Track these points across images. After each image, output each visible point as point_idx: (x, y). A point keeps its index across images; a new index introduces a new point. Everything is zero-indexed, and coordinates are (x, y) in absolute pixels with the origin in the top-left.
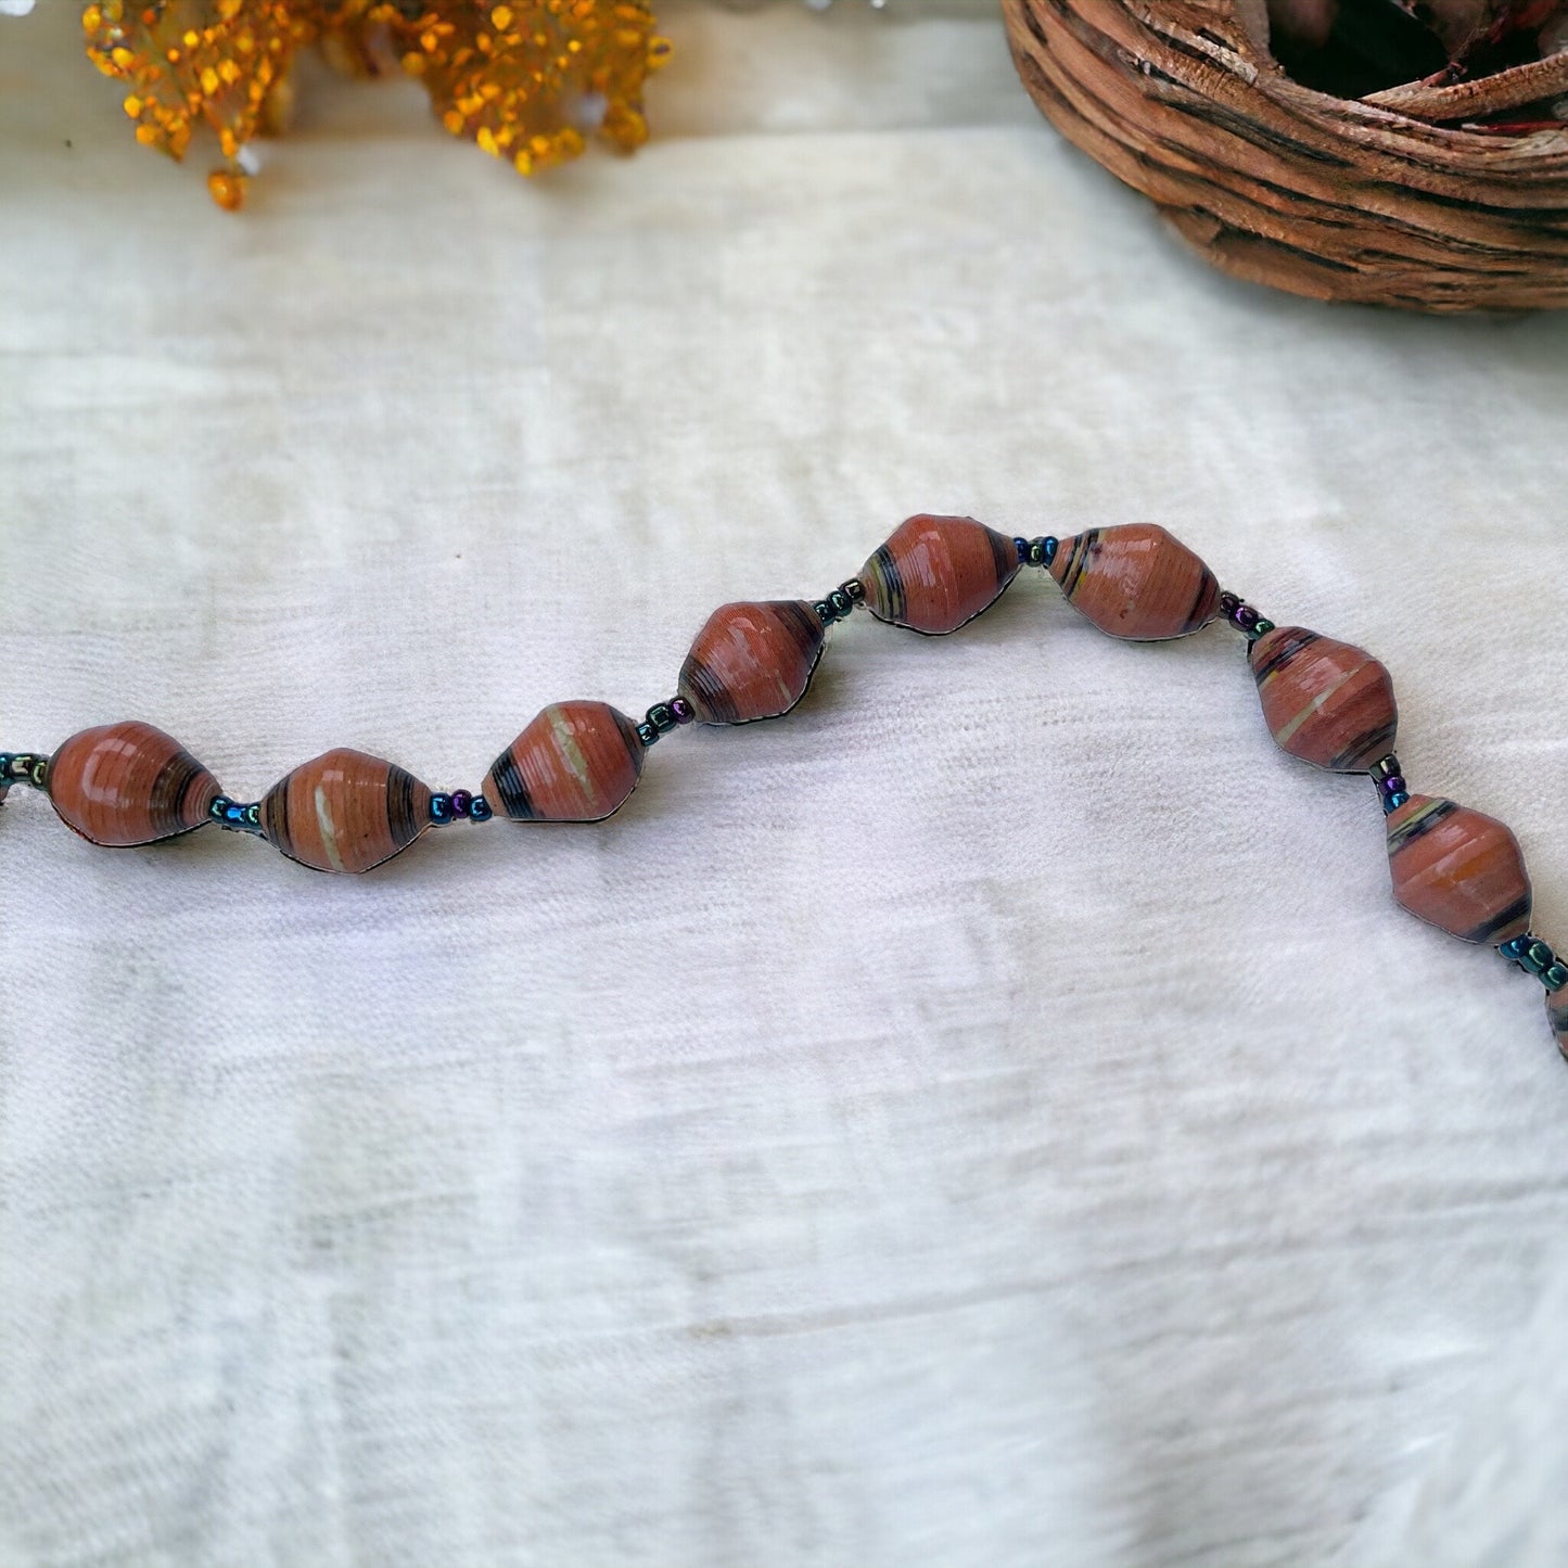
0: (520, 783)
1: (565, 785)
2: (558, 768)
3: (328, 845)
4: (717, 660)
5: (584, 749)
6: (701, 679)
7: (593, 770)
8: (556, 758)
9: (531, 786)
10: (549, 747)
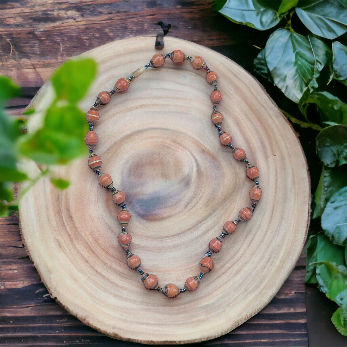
0: (222, 134)
1: (223, 138)
2: (224, 138)
3: (213, 118)
4: (238, 151)
5: (227, 140)
6: (236, 150)
7: (225, 141)
8: (225, 137)
9: (222, 135)
10: (227, 136)
